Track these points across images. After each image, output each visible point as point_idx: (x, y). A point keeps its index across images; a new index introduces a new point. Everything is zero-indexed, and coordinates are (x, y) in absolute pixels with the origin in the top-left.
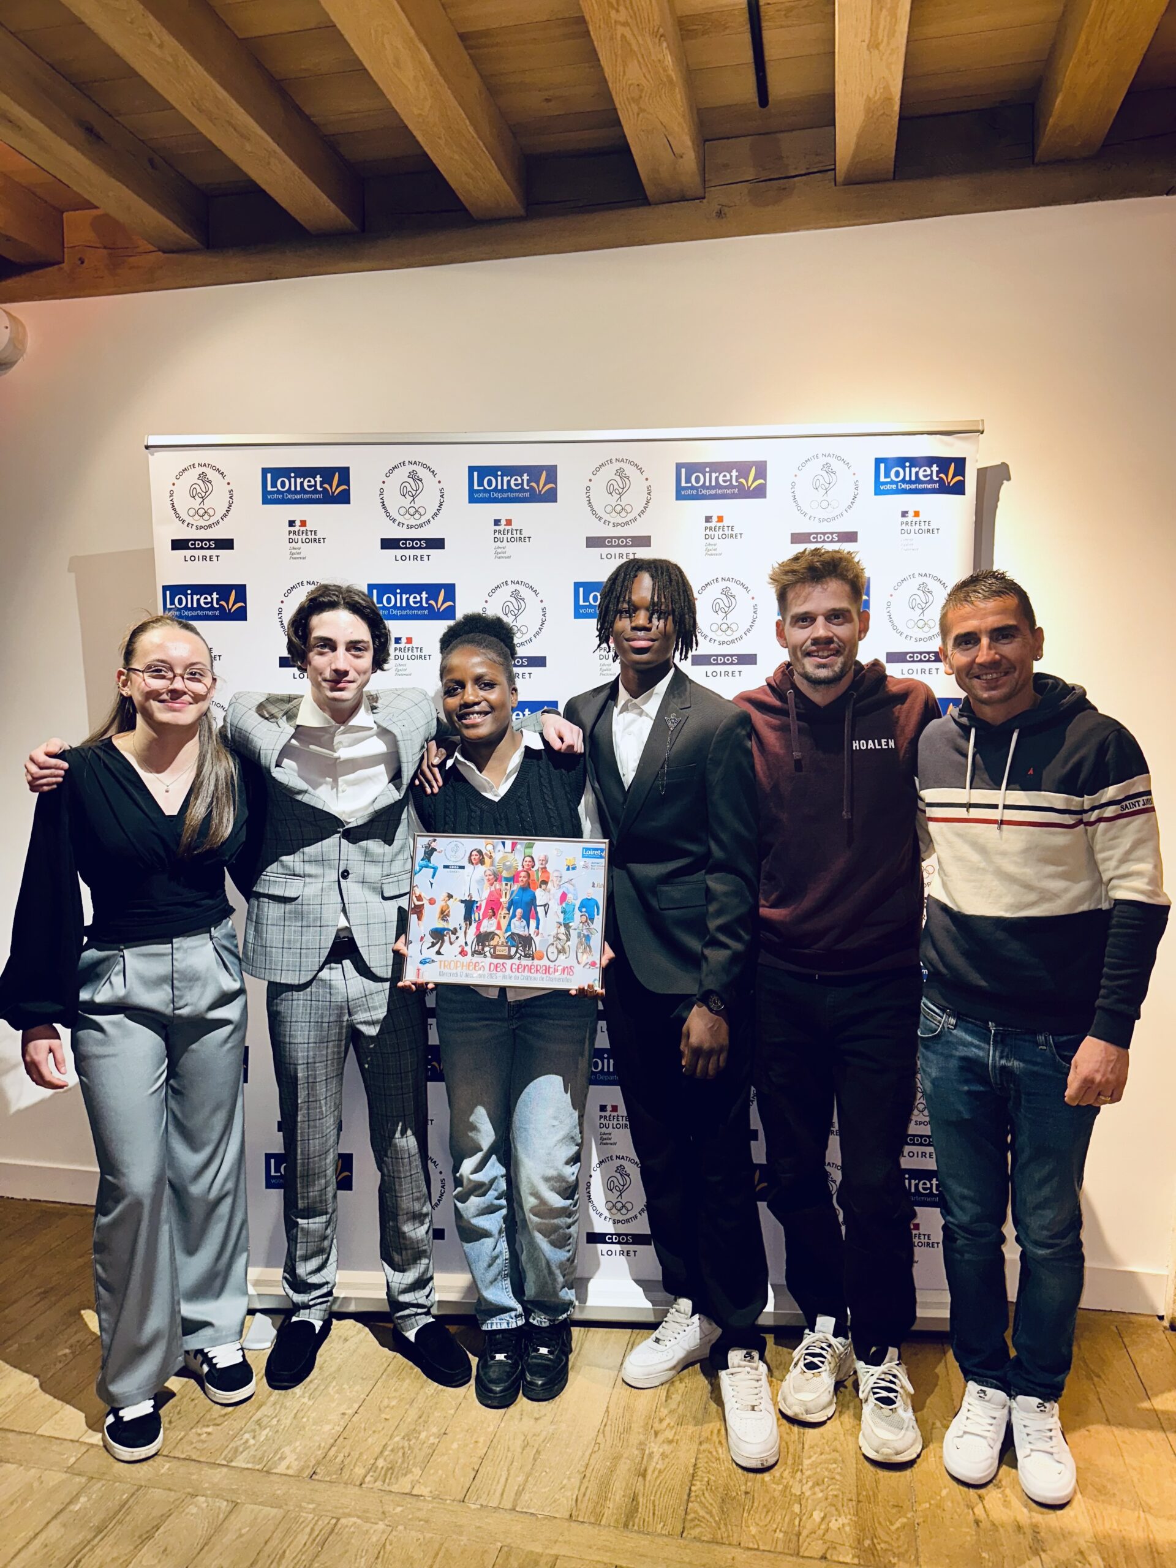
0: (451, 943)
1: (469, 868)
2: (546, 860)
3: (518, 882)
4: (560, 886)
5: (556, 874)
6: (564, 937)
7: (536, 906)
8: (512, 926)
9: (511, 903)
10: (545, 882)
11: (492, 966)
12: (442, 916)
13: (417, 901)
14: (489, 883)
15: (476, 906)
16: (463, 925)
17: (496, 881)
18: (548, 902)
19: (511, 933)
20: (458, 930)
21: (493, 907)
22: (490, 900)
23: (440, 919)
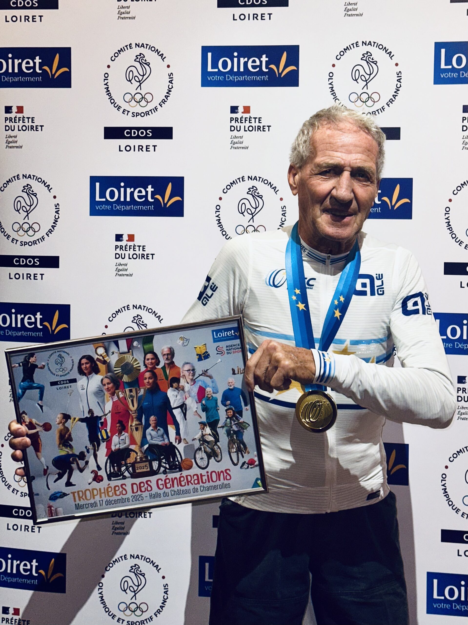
0: (81, 470)
1: (82, 381)
2: (171, 353)
3: (144, 385)
4: (194, 381)
5: (187, 367)
6: (211, 439)
7: (171, 409)
8: (148, 438)
9: (141, 411)
10: (176, 380)
11: (135, 486)
12: (63, 441)
13: (29, 430)
14: (109, 392)
15: (101, 422)
16: (90, 447)
17: (117, 389)
18: (184, 402)
19: (149, 445)
20: (86, 453)
21: (121, 419)
22: (116, 413)
23: (61, 445)
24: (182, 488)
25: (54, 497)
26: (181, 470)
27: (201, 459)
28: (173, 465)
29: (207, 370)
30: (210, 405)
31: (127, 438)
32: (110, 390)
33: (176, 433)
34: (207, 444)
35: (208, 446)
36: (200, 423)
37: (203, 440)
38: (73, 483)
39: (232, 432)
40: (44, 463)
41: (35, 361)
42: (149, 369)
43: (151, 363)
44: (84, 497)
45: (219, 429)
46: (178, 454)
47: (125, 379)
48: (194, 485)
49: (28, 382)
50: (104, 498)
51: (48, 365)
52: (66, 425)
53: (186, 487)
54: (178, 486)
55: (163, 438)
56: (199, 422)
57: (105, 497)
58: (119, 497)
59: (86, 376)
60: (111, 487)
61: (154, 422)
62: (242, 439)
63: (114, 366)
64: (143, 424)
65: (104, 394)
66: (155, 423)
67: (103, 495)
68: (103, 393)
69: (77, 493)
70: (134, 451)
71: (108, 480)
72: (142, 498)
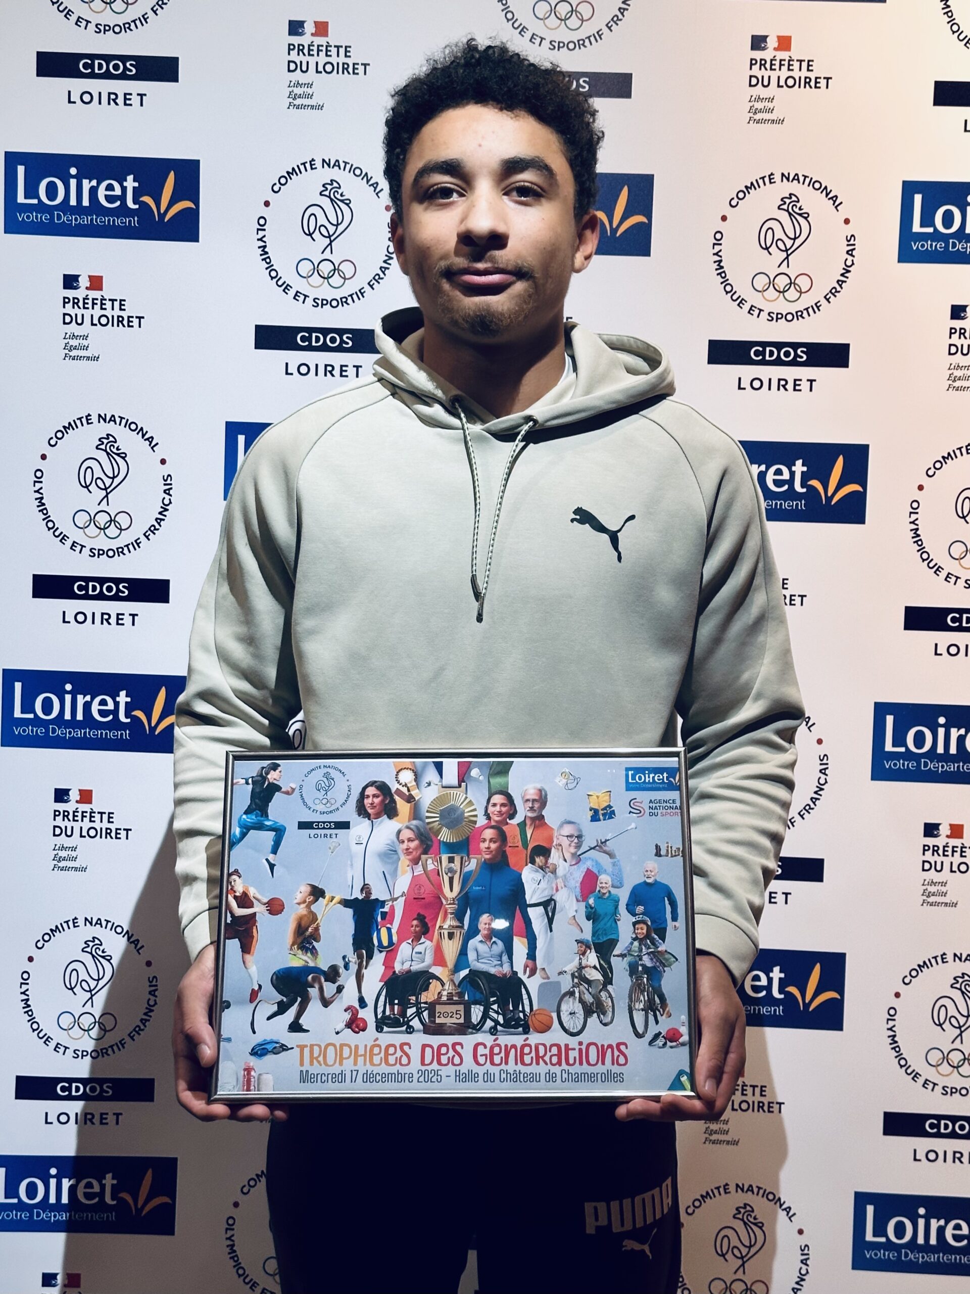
0: (326, 1003)
1: (361, 827)
2: (542, 800)
3: (479, 852)
4: (577, 859)
5: (568, 830)
6: (596, 976)
7: (524, 906)
8: (471, 956)
9: (465, 902)
10: (543, 851)
11: (428, 1051)
12: (299, 940)
13: (239, 907)
14: (410, 857)
15: (382, 912)
16: (353, 958)
17: (425, 852)
18: (552, 895)
19: (470, 970)
20: (342, 970)
21: (423, 912)
22: (415, 898)
23: (296, 947)
24: (524, 1069)
25: (259, 1051)
26: (526, 1031)
27: (571, 1014)
28: (512, 1019)
34: (586, 986)
35: (588, 990)
36: (578, 941)
37: (579, 976)
39: (640, 968)
40: (255, 977)
42: (493, 823)
43: (500, 812)
44: (321, 1059)
46: (525, 996)
48: (550, 1067)
52: (314, 908)
53: (533, 1069)
54: (516, 1064)
55: (501, 961)
56: (578, 938)
57: (365, 1064)
58: (394, 1070)
59: (369, 819)
60: (379, 1045)
61: (487, 926)
62: (660, 985)
63: (427, 809)
64: (466, 927)
66: (489, 928)
67: (361, 1060)
68: (396, 857)
69: (309, 1048)
70: (438, 979)
71: (377, 1030)
72: (439, 1077)
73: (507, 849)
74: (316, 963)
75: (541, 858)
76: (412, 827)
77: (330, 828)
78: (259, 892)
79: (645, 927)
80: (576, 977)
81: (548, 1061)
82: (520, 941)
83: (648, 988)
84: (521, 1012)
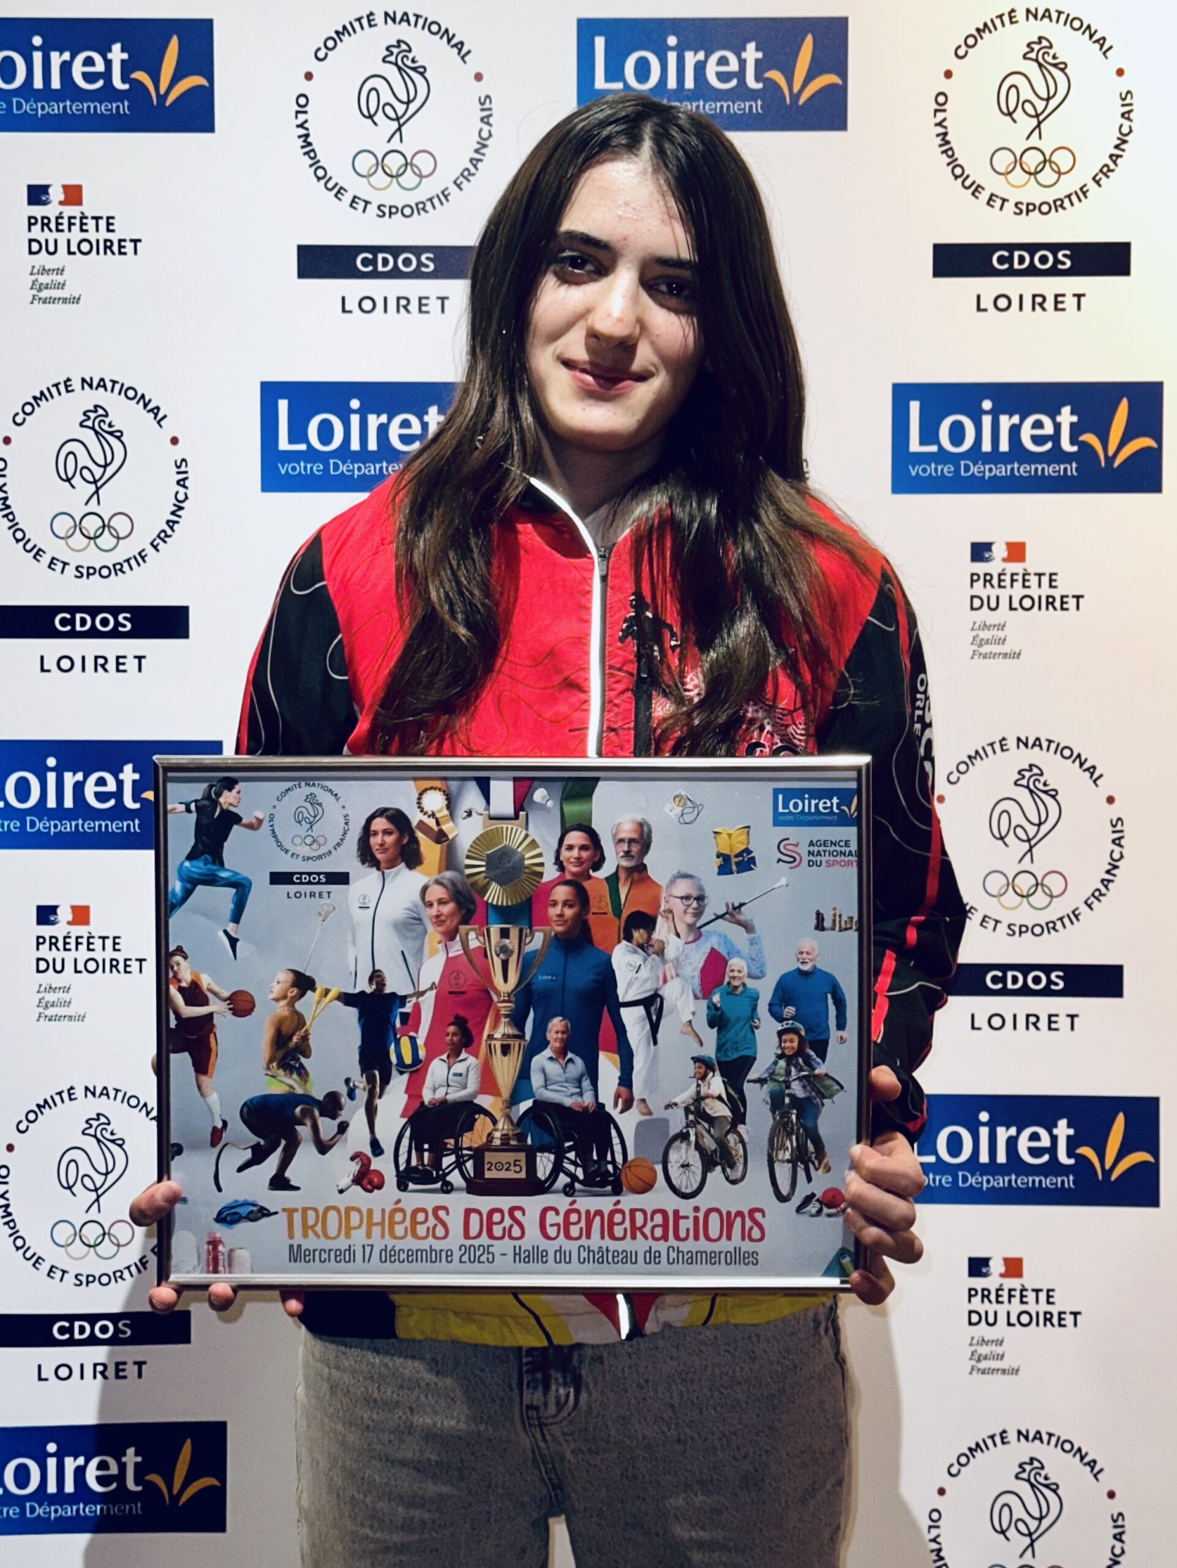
0: (323, 1148)
1: (365, 880)
2: (642, 840)
3: (547, 921)
4: (696, 932)
5: (683, 888)
6: (721, 1110)
8: (536, 1080)
10: (644, 921)
11: (474, 1218)
12: (280, 1054)
13: (187, 1004)
14: (441, 929)
15: (402, 1014)
16: (360, 1082)
17: (465, 921)
18: (657, 989)
19: (535, 1102)
20: (344, 1099)
21: (462, 1013)
22: (450, 993)
23: (275, 1064)
24: (613, 1245)
25: (229, 1216)
26: (617, 1191)
27: (683, 1166)
28: (597, 1173)
29: (742, 905)
30: (735, 1010)
31: (471, 1074)
32: (444, 921)
33: (620, 1078)
35: (709, 1132)
36: (696, 1060)
37: (696, 1110)
38: (292, 1183)
39: (787, 1100)
40: (217, 1110)
41: (235, 802)
42: (568, 877)
43: (578, 859)
44: (319, 1228)
45: (752, 1084)
47: (495, 894)
48: (651, 1242)
49: (206, 864)
50: (379, 1241)
51: (271, 820)
52: (299, 1006)
53: (627, 1245)
54: (603, 1237)
55: (580, 1087)
56: (695, 1055)
57: (383, 1236)
58: (424, 1245)
59: (378, 869)
60: (402, 1211)
61: (560, 1035)
62: (816, 1127)
63: (466, 853)
64: (528, 1037)
65: (425, 932)
66: (562, 1040)
67: (376, 1230)
68: (421, 928)
69: (300, 1213)
70: (487, 1113)
71: (399, 1187)
72: (490, 1256)
73: (591, 918)
74: (306, 1090)
75: (642, 931)
76: (445, 881)
77: (319, 883)
78: (215, 982)
79: (796, 1038)
80: (692, 1113)
81: (648, 1233)
82: (608, 1057)
83: (798, 1129)
84: (609, 1163)
